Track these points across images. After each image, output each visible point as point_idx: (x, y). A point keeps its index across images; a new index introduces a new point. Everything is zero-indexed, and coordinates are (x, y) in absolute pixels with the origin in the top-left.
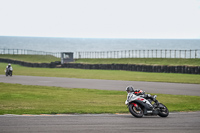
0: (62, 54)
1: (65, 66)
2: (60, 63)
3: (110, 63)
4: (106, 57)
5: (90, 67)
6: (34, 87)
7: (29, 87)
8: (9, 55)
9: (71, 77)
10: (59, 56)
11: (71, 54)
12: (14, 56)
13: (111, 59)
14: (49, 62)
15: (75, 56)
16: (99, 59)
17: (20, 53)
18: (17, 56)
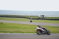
0: (41, 16)
1: (42, 19)
2: (40, 18)
3: (55, 18)
4: (54, 17)
5: (49, 20)
6: (33, 25)
7: (31, 25)
8: (25, 16)
9: (44, 22)
10: (40, 16)
11: (43, 16)
12: (27, 16)
13: (55, 17)
14: (37, 18)
15: (45, 16)
16: (52, 17)
17: (28, 15)
18: (28, 16)
